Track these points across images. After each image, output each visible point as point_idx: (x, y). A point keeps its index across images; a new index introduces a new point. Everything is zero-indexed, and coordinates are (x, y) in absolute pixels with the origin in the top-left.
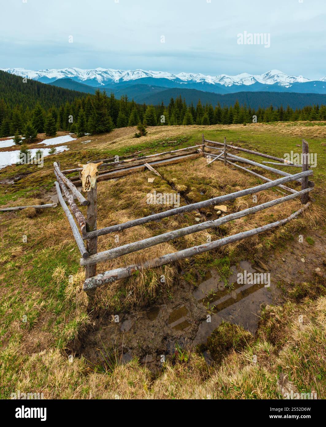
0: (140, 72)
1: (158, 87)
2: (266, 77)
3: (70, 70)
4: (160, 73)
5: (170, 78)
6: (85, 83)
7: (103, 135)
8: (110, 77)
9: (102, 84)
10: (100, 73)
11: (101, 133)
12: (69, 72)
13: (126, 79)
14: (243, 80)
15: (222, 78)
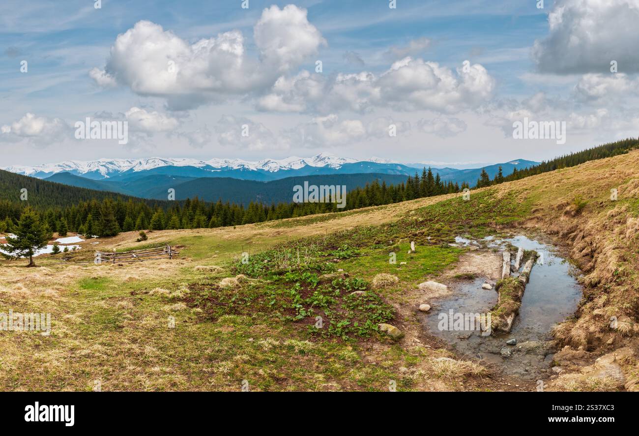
0: (156, 160)
1: (181, 177)
2: (316, 159)
3: (68, 163)
4: (184, 160)
5: (197, 165)
6: (85, 177)
7: (109, 238)
8: (116, 168)
9: (106, 176)
10: (104, 164)
11: (107, 236)
12: (67, 165)
13: (137, 169)
14: (292, 164)
15: (266, 163)
